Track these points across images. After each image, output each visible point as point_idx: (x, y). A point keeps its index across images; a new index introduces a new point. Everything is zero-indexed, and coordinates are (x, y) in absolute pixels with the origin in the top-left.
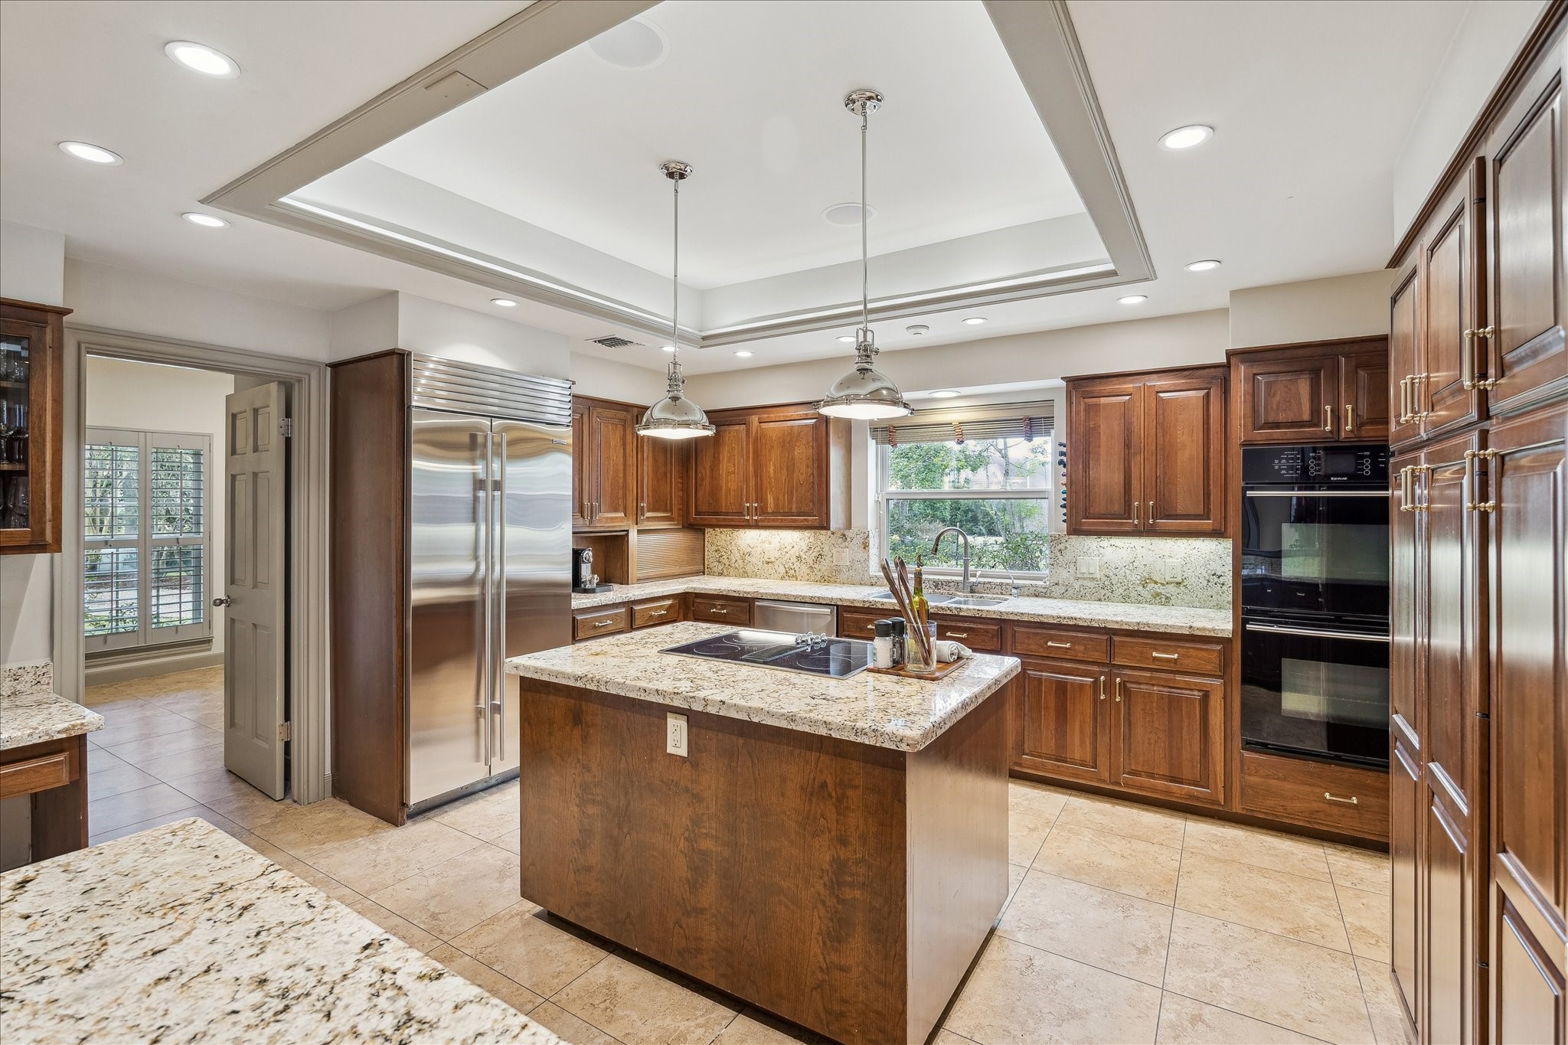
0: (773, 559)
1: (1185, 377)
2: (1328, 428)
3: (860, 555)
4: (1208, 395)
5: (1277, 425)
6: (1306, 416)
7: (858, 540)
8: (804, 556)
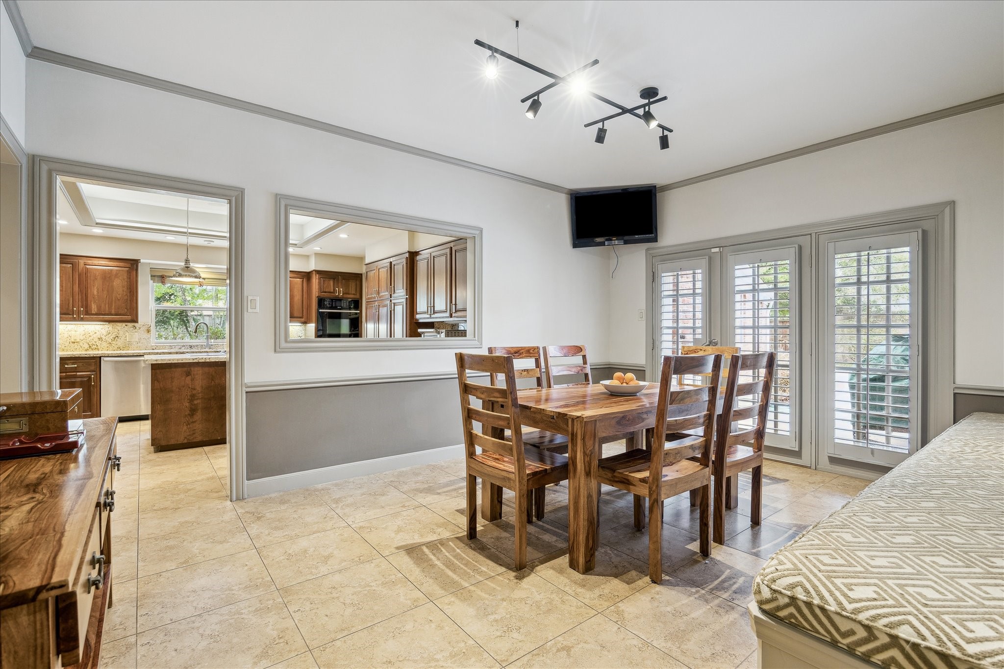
0: (78, 340)
1: (296, 274)
2: (337, 294)
3: (146, 335)
4: (303, 280)
5: (325, 292)
6: (332, 291)
7: (144, 329)
8: (104, 338)
